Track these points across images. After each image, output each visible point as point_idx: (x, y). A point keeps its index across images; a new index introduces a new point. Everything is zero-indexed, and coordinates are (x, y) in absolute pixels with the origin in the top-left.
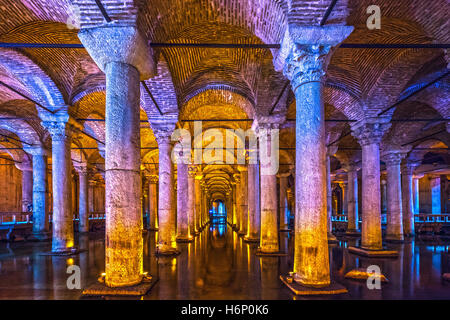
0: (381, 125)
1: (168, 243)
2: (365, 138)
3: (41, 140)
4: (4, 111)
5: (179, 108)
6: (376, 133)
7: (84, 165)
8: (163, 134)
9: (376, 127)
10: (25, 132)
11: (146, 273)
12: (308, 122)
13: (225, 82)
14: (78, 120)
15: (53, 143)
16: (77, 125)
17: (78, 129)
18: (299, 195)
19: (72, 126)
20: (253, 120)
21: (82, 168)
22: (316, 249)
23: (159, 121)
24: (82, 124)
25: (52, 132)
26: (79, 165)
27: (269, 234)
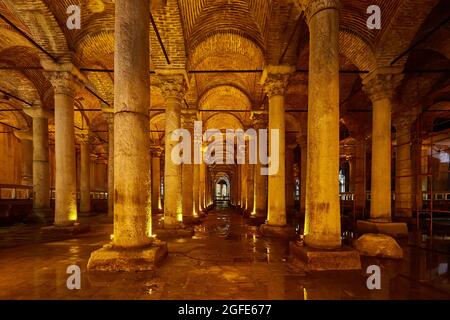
0: (393, 76)
1: (174, 215)
2: (376, 91)
3: (42, 99)
4: (4, 61)
5: (187, 56)
6: (388, 87)
7: (86, 132)
8: (170, 86)
9: (389, 77)
10: (25, 89)
11: (154, 236)
12: (322, 56)
13: (234, 25)
14: (82, 70)
15: (56, 97)
16: (80, 76)
17: (81, 81)
18: (311, 143)
19: (75, 77)
20: (262, 71)
21: (83, 136)
22: (328, 205)
23: (166, 72)
24: (85, 76)
25: (55, 83)
26: (80, 132)
27: (277, 205)
